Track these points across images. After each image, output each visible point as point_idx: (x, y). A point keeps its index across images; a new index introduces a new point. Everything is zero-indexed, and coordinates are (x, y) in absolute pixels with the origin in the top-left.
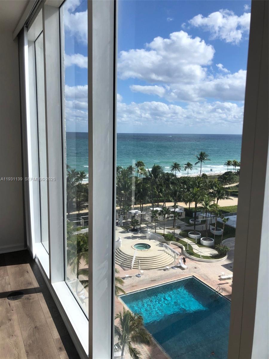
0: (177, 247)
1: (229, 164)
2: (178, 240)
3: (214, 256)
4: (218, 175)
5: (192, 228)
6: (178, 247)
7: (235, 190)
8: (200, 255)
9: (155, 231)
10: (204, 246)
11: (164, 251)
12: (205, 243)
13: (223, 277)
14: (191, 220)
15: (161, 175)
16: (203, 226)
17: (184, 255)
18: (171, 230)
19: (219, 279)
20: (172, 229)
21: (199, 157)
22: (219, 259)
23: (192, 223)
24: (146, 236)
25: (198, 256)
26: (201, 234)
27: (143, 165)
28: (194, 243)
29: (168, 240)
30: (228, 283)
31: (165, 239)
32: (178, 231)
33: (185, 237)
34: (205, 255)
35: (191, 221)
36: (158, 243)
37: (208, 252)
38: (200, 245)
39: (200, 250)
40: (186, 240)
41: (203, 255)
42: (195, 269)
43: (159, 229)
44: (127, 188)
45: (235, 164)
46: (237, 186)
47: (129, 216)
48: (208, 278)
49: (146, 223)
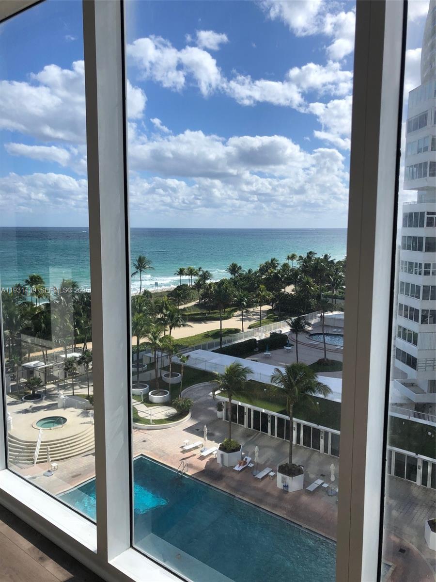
1: (181, 272)
3: (171, 417)
4: (167, 292)
5: (135, 378)
7: (194, 312)
9: (73, 393)
10: (155, 405)
11: (90, 423)
12: (156, 398)
13: (186, 448)
15: (76, 297)
16: (151, 374)
19: (181, 452)
21: (137, 264)
22: (178, 420)
24: (57, 404)
25: (147, 422)
26: (148, 386)
27: (42, 282)
28: (139, 401)
30: (194, 455)
31: (91, 403)
34: (157, 419)
36: (80, 411)
37: (161, 412)
38: (148, 404)
39: (149, 412)
41: (154, 418)
42: (145, 443)
43: (79, 388)
44: (15, 324)
45: (191, 272)
46: (195, 305)
47: (23, 372)
48: (165, 453)
49: (55, 381)
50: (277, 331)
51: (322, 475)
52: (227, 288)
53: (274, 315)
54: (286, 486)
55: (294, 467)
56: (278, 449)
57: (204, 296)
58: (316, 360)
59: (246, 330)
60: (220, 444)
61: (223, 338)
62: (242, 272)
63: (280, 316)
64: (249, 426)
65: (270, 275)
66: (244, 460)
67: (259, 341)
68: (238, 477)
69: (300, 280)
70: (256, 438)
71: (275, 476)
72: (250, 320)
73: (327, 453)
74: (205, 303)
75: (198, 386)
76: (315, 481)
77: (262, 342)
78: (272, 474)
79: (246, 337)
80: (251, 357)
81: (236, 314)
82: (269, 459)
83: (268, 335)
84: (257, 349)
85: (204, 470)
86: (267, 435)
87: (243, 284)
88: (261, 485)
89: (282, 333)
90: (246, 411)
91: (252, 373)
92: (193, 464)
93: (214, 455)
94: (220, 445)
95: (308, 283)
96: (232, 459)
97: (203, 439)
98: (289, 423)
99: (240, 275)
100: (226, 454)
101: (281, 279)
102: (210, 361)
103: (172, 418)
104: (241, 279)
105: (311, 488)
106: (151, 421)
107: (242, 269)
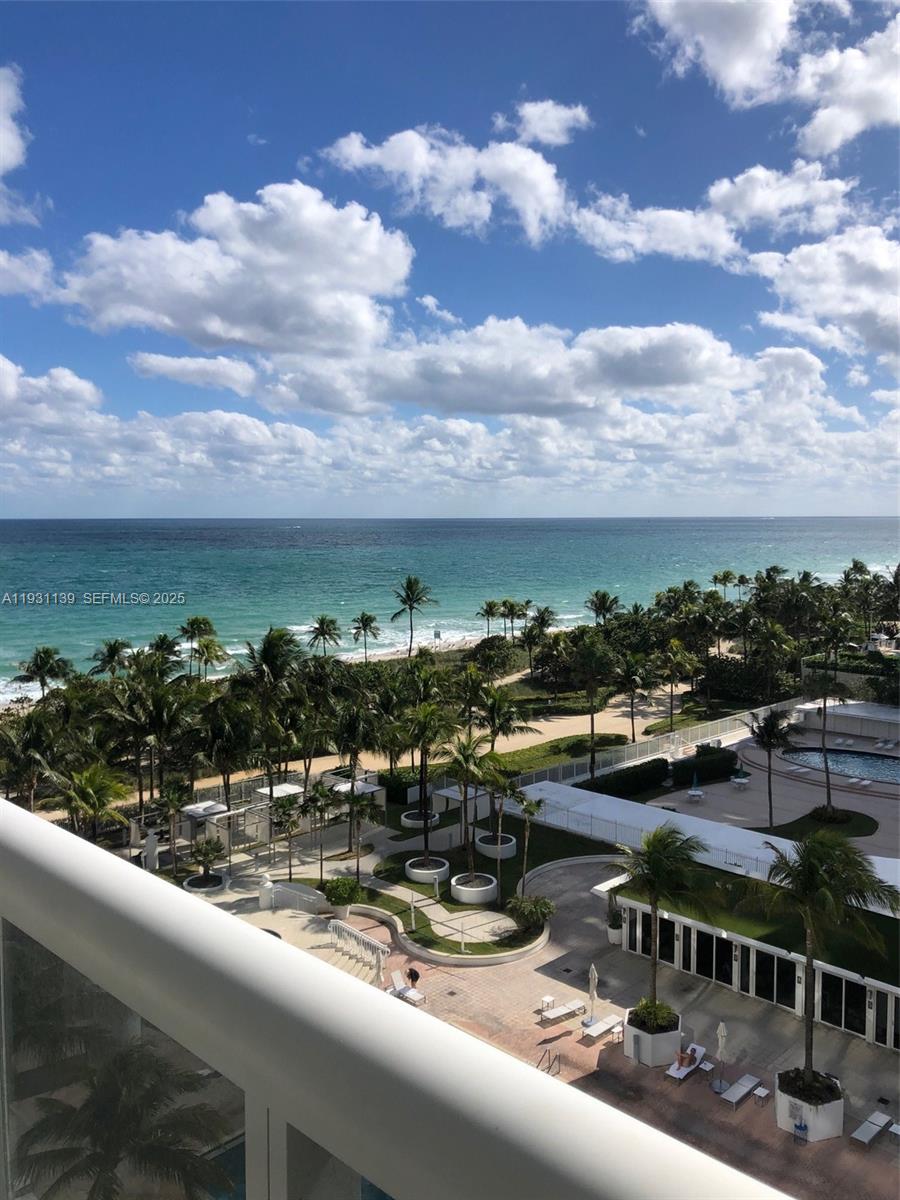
0: (372, 922)
1: (490, 611)
2: (373, 896)
3: (506, 938)
4: (460, 651)
5: (417, 843)
6: (378, 921)
7: (522, 694)
8: (460, 943)
9: (290, 874)
10: (465, 907)
11: (331, 946)
12: (467, 892)
13: (550, 1014)
14: (406, 817)
15: (294, 665)
16: (451, 835)
17: (403, 950)
18: (341, 860)
19: (537, 1024)
20: (345, 859)
21: (403, 594)
22: (522, 947)
23: (410, 826)
24: (256, 899)
25: (453, 947)
26: (447, 864)
27: (210, 632)
28: (430, 898)
29: (338, 904)
30: (569, 1033)
31: (328, 899)
32: (368, 864)
33: (396, 882)
34: (474, 941)
35: (406, 822)
36: (305, 917)
37: (483, 926)
38: (450, 906)
39: (456, 924)
40: (400, 892)
41: (468, 940)
42: (453, 998)
43: (299, 863)
44: (167, 722)
45: (512, 612)
46: (522, 681)
47: (181, 826)
48: (501, 1023)
49: (247, 845)
50: (710, 740)
51: (883, 1101)
52: (593, 644)
53: (697, 704)
54: (803, 1128)
55: (818, 1082)
56: (761, 1024)
57: (540, 661)
58: (807, 809)
59: (640, 738)
60: (628, 1010)
61: (596, 755)
62: (621, 611)
63: (710, 707)
64: (686, 965)
65: (688, 618)
66: (689, 1051)
67: (673, 764)
68: (677, 1095)
69: (755, 629)
70: (704, 996)
71: (770, 1097)
72: (644, 715)
73: (885, 1043)
74: (543, 676)
75: (556, 866)
76: (868, 1115)
77: (680, 765)
78: (761, 1092)
79: (643, 753)
80: (659, 799)
81: (612, 701)
82: (744, 1051)
83: (692, 751)
84: (669, 783)
85: (595, 1072)
86: (730, 990)
87: (625, 636)
88: (735, 1119)
89: (722, 746)
90: (678, 931)
91: (707, 850)
92: (570, 1055)
93: (616, 1036)
94: (630, 1013)
95: (774, 635)
96: (660, 1048)
97: (587, 995)
98: (788, 968)
99: (617, 617)
100: (646, 1037)
101: (712, 627)
102: (573, 809)
103: (510, 941)
104: (620, 626)
105: (864, 1133)
106: (463, 946)
107: (620, 603)
